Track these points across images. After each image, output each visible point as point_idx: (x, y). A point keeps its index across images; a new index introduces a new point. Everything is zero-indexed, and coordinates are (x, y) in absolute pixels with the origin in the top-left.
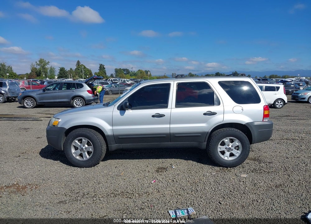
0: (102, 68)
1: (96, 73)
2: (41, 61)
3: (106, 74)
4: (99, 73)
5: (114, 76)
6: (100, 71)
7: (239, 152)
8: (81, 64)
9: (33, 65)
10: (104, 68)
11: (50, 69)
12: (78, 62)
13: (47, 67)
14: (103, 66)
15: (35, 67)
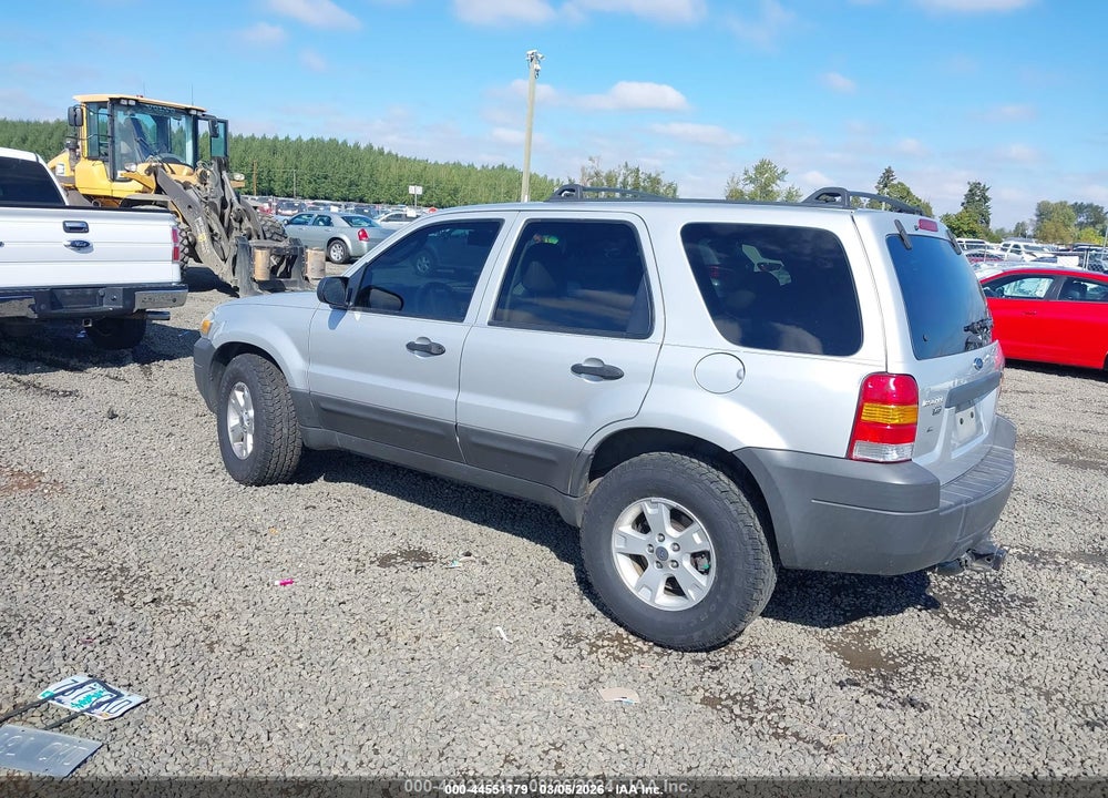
0: (977, 197)
1: (947, 215)
2: (762, 168)
3: (988, 223)
4: (959, 217)
5: (1029, 232)
6: (966, 208)
7: (705, 582)
8: (895, 182)
9: (735, 180)
10: (986, 199)
11: (784, 194)
12: (888, 174)
13: (775, 188)
14: (985, 189)
15: (740, 187)
